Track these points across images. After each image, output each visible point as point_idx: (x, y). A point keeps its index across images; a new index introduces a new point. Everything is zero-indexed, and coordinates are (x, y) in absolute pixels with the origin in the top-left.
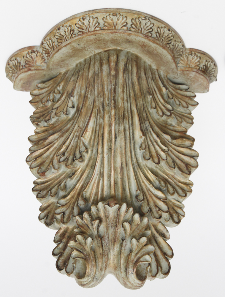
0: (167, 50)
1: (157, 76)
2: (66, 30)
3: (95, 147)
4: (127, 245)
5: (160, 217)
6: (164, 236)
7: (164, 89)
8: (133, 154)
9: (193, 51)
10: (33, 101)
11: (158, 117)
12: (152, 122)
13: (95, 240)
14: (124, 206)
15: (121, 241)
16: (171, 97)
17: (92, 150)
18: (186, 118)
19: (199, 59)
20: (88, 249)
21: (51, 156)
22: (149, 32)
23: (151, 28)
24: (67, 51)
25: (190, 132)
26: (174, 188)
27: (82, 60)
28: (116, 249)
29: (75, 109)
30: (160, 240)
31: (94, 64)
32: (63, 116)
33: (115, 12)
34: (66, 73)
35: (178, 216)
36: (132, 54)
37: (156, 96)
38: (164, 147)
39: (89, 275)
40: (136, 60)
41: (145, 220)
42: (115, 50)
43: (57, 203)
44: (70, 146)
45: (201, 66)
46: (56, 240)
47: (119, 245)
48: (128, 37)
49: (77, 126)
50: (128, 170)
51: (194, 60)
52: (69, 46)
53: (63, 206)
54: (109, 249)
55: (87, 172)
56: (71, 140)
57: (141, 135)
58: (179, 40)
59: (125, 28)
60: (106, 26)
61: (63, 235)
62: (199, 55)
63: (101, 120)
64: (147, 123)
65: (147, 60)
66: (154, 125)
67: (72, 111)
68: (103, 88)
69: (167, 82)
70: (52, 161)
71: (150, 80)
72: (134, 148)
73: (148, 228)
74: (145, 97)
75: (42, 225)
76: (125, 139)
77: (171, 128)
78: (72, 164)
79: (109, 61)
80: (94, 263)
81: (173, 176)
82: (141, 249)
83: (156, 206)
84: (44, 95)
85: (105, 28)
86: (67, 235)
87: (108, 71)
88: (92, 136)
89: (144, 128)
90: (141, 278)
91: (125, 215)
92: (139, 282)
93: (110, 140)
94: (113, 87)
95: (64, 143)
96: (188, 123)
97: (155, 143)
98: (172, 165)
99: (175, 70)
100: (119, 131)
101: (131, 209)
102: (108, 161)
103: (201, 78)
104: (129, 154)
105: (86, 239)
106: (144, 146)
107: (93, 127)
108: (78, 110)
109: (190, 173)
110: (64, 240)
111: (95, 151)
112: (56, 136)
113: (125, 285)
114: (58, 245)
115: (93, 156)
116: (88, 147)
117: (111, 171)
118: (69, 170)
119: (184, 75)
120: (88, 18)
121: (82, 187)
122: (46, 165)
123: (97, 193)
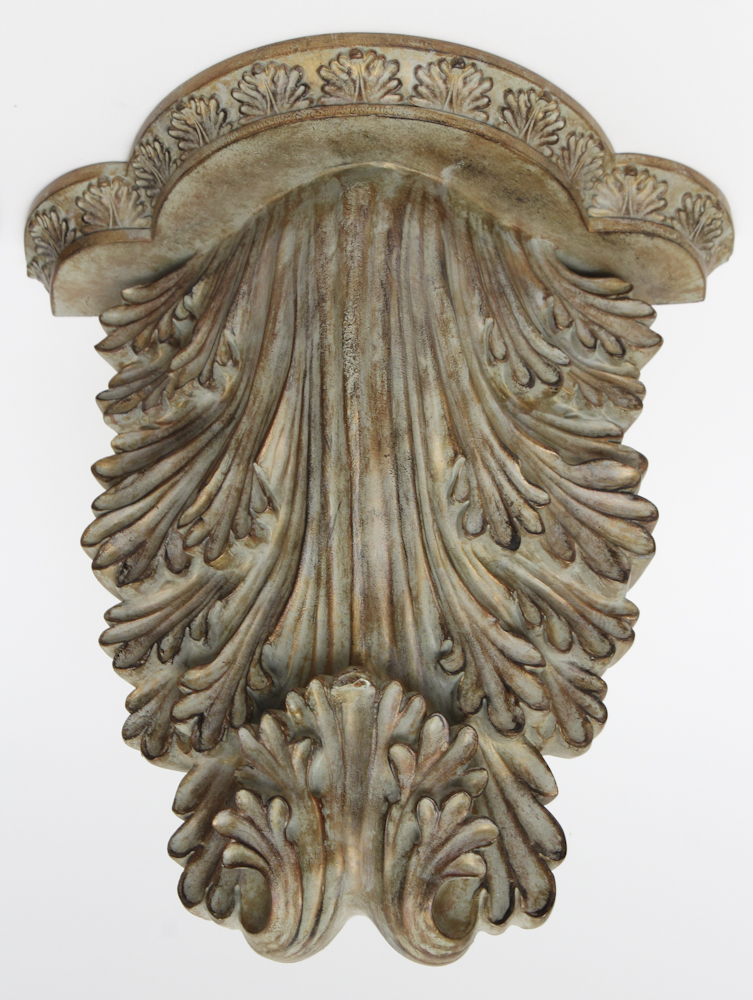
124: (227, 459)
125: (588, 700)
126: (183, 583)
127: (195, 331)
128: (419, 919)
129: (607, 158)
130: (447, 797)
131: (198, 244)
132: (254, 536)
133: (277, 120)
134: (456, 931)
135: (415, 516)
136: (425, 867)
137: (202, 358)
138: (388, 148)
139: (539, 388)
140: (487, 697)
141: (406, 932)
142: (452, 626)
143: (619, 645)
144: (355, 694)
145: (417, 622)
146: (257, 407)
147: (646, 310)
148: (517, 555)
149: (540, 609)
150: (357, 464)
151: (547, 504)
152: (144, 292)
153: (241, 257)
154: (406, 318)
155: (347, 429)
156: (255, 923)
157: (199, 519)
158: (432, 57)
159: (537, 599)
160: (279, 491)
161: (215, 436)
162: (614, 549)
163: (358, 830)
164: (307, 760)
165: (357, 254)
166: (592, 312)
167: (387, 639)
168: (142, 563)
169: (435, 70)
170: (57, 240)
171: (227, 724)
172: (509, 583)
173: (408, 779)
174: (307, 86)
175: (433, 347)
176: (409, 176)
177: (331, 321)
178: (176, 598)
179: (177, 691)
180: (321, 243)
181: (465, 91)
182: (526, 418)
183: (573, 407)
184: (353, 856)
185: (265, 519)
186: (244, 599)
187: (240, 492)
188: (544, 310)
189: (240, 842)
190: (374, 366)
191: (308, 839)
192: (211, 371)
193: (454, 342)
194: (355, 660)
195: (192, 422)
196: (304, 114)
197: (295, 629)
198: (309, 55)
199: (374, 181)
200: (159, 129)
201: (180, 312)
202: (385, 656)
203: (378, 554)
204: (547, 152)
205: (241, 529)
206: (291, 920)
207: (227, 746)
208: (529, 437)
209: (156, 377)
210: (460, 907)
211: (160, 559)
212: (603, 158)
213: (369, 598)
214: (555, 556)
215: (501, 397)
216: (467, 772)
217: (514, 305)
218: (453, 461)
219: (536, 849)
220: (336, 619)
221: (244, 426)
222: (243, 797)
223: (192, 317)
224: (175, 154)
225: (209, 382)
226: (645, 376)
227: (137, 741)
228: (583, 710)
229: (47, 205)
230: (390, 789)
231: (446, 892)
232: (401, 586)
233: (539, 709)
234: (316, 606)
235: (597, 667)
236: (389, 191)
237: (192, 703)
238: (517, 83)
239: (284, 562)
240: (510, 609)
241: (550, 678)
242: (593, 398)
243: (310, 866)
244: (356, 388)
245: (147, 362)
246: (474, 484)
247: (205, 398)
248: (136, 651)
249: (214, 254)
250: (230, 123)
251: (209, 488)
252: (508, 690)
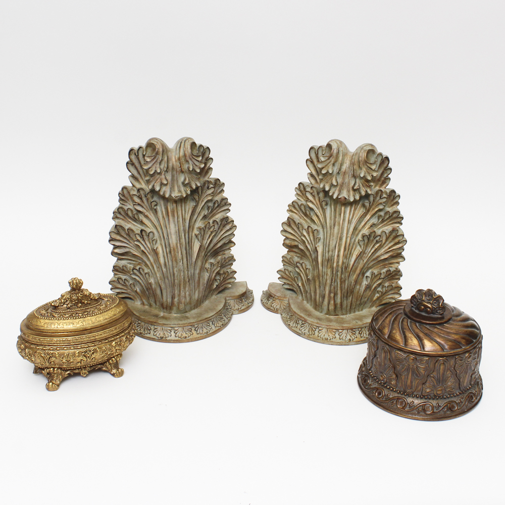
0: (293, 311)
1: (304, 295)
2: (365, 334)
3: (352, 242)
4: (336, 169)
5: (312, 188)
6: (312, 175)
7: (300, 284)
8: (325, 235)
9: (276, 311)
10: (399, 289)
11: (305, 262)
12: (310, 259)
13: (358, 175)
14: (335, 197)
15: (340, 172)
16: (296, 278)
17: (355, 241)
18: (287, 261)
19: (272, 305)
20: (364, 169)
21: (387, 243)
22: (303, 324)
23: (302, 327)
24: (367, 320)
25: (285, 251)
26: (301, 209)
27: (357, 313)
28: (344, 168)
29: (366, 275)
30: (314, 173)
31: (347, 306)
32: (376, 272)
33: (326, 341)
34: (371, 306)
35: (299, 188)
36: (318, 311)
37: (306, 279)
38: (304, 238)
39: (365, 151)
40: (317, 306)
41: (322, 186)
42: (330, 315)
43: (385, 206)
44: (371, 247)
45: (271, 300)
46: (389, 180)
47: (342, 169)
48: (319, 322)
49: (365, 261)
50: (330, 223)
51: (276, 305)
52: (364, 322)
53: (381, 203)
54: (349, 168)
55: (361, 226)
56: (370, 251)
57: (318, 248)
58: (284, 318)
59: (320, 328)
60: (334, 332)
61: (384, 183)
62: (272, 308)
63: (345, 261)
64: (313, 257)
65: (309, 306)
66: (309, 257)
67: (368, 274)
68: (341, 284)
69: (297, 291)
70: (387, 239)
71: (309, 291)
72: (324, 239)
73: (321, 180)
74: (313, 278)
75: (398, 192)
76: (329, 245)
77: (298, 255)
78: (371, 233)
79: (335, 305)
80: (360, 159)
81: (301, 218)
82: (326, 165)
83: (314, 196)
84: (390, 292)
85: (335, 331)
86: (380, 183)
87: (336, 298)
88: (354, 251)
89: (316, 253)
90: (329, 146)
91: (335, 191)
92: (330, 143)
93: (340, 245)
94: (333, 284)
95: (376, 251)
96: (286, 257)
97: (310, 242)
98: (300, 226)
99: (290, 298)
100: (332, 251)
101: (330, 194)
102: (343, 232)
103: (273, 291)
104: (328, 235)
105: (364, 176)
106: (317, 240)
107: (352, 257)
108: (363, 274)
109: (288, 218)
110: (383, 179)
111: (353, 240)
112: (382, 258)
113: (341, 142)
114: (387, 176)
115: (355, 236)
116: (358, 244)
117: (342, 224)
118: (375, 230)
119: (284, 295)
120: (346, 340)
121: (366, 216)
122: (392, 237)
123: (355, 209)
124: (206, 246)
125: (123, 198)
126: (214, 219)
127: (215, 276)
128: (159, 146)
130: (154, 173)
131: (216, 297)
132: (200, 229)
133: (201, 322)
134: (150, 145)
135: (165, 235)
136: (158, 158)
137: (213, 270)
138: (176, 318)
139: (137, 268)
140: (146, 197)
141: (161, 143)
142: (154, 212)
143: (117, 211)
144: (175, 194)
145: (162, 212)
146: (201, 258)
147: (113, 291)
148: (140, 229)
149: (134, 218)
150: (179, 245)
151: (134, 241)
152: (227, 286)
153: (206, 293)
154: (170, 279)
155: (181, 252)
156: (194, 144)
157: (212, 232)
158: (168, 339)
159: (135, 220)
160: (195, 239)
161: (209, 252)
162: (118, 233)
163: (173, 165)
164: (185, 179)
165: (181, 292)
166: (125, 288)
167: (169, 208)
168: (223, 223)
169: (167, 336)
170: (247, 297)
171: (202, 187)
172: (142, 223)
173: (163, 176)
174: (195, 330)
175: (163, 273)
176: (170, 313)
177: (186, 276)
178: (215, 215)
179: (213, 194)
180: (190, 295)
181: (160, 332)
182: (140, 261)
183: (129, 265)
184: (174, 160)
185: (197, 233)
186: (200, 215)
187: (203, 239)
188: (137, 287)
189: (198, 161)
190: (176, 267)
191: (184, 162)
192: (211, 266)
193: (158, 275)
194: (176, 202)
195: (214, 256)
196: (195, 324)
197: (189, 209)
198: (195, 337)
199: (179, 311)
200: (227, 321)
201: (219, 281)
202: (169, 204)
203: (172, 225)
204: (139, 322)
205: (202, 230)
206: (186, 145)
207: (202, 182)
208: (139, 257)
209: (222, 266)
210: (149, 150)
211: (219, 224)
213: (173, 216)
214: (132, 231)
215: (146, 265)
216: (150, 179)
217: (144, 287)
218: (157, 248)
219: (133, 164)
220: (180, 211)
221: (203, 254)
222: (198, 171)
223: (216, 280)
224: (223, 315)
225: (211, 264)
226: (112, 274)
227: (221, 183)
228: (124, 196)
229: (250, 304)
230: (167, 174)
231: (153, 153)
232: (166, 219)
233: (134, 195)
234: (185, 214)
235: (121, 206)
236: (175, 308)
237: (210, 192)
238: (148, 336)
239: (192, 223)
240: (141, 217)
241: (131, 202)
242: (124, 268)
243: (183, 157)
244: (180, 261)
245: (225, 270)
246: (151, 244)
247: (212, 261)
248: (223, 203)
249: (212, 295)
250: (211, 321)
251: (210, 239)
252: (141, 198)
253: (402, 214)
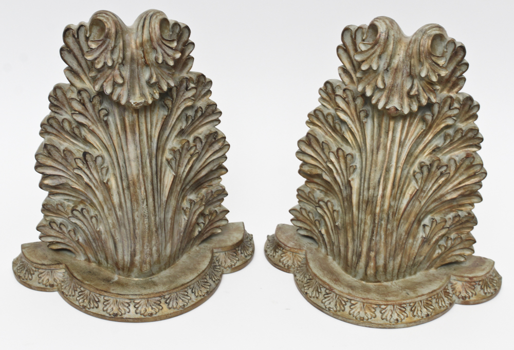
0: (313, 272)
1: (328, 247)
2: (419, 312)
3: (405, 176)
4: (383, 64)
5: (344, 90)
6: (344, 70)
7: (323, 232)
8: (364, 163)
9: (286, 269)
10: (471, 242)
11: (333, 201)
12: (340, 196)
13: (417, 74)
14: (380, 106)
15: (389, 68)
16: (317, 222)
17: (408, 173)
18: (304, 196)
19: (282, 260)
20: (426, 65)
21: (457, 175)
22: (327, 294)
23: (325, 298)
24: (422, 290)
25: (302, 181)
26: (327, 121)
27: (408, 278)
28: (396, 61)
29: (423, 223)
30: (348, 67)
31: (393, 269)
32: (438, 218)
33: (360, 321)
34: (429, 267)
35: (326, 90)
36: (350, 274)
37: (332, 224)
38: (331, 166)
39: (429, 36)
40: (349, 267)
41: (360, 88)
42: (368, 281)
43: (455, 121)
44: (433, 182)
45: (280, 252)
46: (463, 81)
47: (392, 65)
48: (351, 292)
49: (423, 203)
50: (372, 145)
51: (287, 259)
52: (419, 294)
53: (450, 117)
54: (403, 62)
55: (418, 151)
56: (431, 188)
57: (352, 182)
58: (298, 282)
59: (353, 302)
60: (373, 308)
61: (455, 85)
62: (281, 264)
63: (392, 203)
64: (345, 194)
65: (336, 266)
66: (338, 192)
67: (426, 221)
68: (386, 238)
69: (319, 240)
70: (457, 169)
71: (336, 244)
72: (361, 171)
73: (360, 80)
74: (344, 225)
75: (476, 99)
76: (369, 179)
77: (321, 188)
78: (433, 161)
79: (376, 268)
80: (422, 48)
81: (326, 134)
82: (368, 58)
83: (347, 103)
84: (458, 247)
85: (375, 306)
86: (450, 85)
87: (377, 257)
88: (407, 189)
89: (348, 189)
90: (373, 27)
91: (381, 97)
92: (376, 23)
93: (386, 180)
94: (374, 238)
95: (440, 187)
96: (303, 191)
97: (340, 172)
98: (325, 146)
99: (308, 251)
100: (374, 189)
101: (374, 102)
102: (391, 160)
103: (283, 239)
104: (369, 163)
105: (427, 76)
106: (352, 170)
107: (403, 198)
108: (420, 221)
109: (308, 134)
110: (454, 79)
111: (405, 172)
112: (449, 197)
113: (392, 22)
114: (461, 75)
115: (408, 166)
116: (413, 177)
117: (391, 147)
118: (439, 156)
119: (300, 245)
120: (392, 320)
121: (426, 135)
122: (464, 166)
123: (410, 125)
124: (184, 176)
125: (55, 103)
126: (195, 134)
127: (197, 219)
128: (110, 25)
129: (60, 289)
130: (103, 67)
131: (198, 249)
132: (173, 151)
133: (175, 291)
134: (97, 22)
135: (120, 161)
136: (109, 43)
137: (194, 210)
138: (137, 285)
139: (79, 208)
140: (91, 102)
141: (113, 21)
142: (104, 125)
143: (46, 122)
144: (136, 100)
145: (116, 126)
146: (175, 194)
147: (43, 239)
148: (83, 151)
149: (74, 133)
150: (141, 177)
151: (74, 169)
152: (214, 231)
153: (184, 245)
154: (127, 228)
155: (145, 188)
156: (164, 22)
157: (192, 156)
158: (124, 316)
159: (75, 136)
160: (166, 166)
161: (188, 184)
162: (50, 155)
163: (132, 54)
164: (151, 77)
165: (145, 247)
166: (62, 237)
167: (126, 119)
168: (209, 140)
169: (123, 312)
170: (244, 247)
171: (178, 87)
172: (85, 141)
173: (117, 72)
174: (166, 303)
175: (117, 218)
176: (129, 276)
177: (153, 224)
178: (198, 129)
179: (195, 98)
180: (158, 251)
181: (112, 306)
182: (83, 198)
183: (66, 203)
184: (133, 46)
185: (170, 157)
186: (175, 130)
187: (179, 166)
188: (79, 235)
189: (171, 48)
190: (137, 210)
191: (149, 50)
192: (191, 205)
193: (110, 221)
194: (137, 111)
195: (196, 188)
196: (166, 293)
197: (157, 121)
198: (166, 313)
199: (141, 273)
200: (213, 285)
201: (202, 225)
202: (126, 113)
203: (131, 147)
204: (82, 289)
205: (178, 153)
206: (153, 23)
207: (178, 80)
208: (82, 191)
209: (208, 203)
210: (95, 30)
211: (204, 142)
212: (62, 289)
213: (134, 132)
214: (70, 152)
215: (92, 204)
216: (96, 76)
217: (89, 236)
218: (108, 180)
219: (70, 51)
220: (144, 125)
221: (179, 188)
222: (171, 63)
223: (198, 224)
224: (208, 277)
225: (191, 202)
226: (41, 216)
227: (207, 80)
228: (57, 99)
229: (248, 258)
230: (122, 68)
231: (101, 35)
232: (123, 137)
233: (72, 99)
234: (151, 128)
235: (53, 114)
236: (135, 270)
237: (190, 94)
238: (95, 310)
239: (162, 143)
240: (84, 132)
241: (69, 109)
242: (60, 207)
243: (148, 41)
244: (143, 202)
245: (212, 208)
246: (100, 174)
247: (192, 197)
248: (210, 110)
249: (192, 246)
250: (190, 288)
251: (189, 166)
252: (84, 104)
253: (483, 132)
